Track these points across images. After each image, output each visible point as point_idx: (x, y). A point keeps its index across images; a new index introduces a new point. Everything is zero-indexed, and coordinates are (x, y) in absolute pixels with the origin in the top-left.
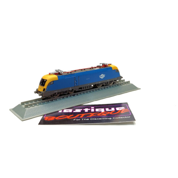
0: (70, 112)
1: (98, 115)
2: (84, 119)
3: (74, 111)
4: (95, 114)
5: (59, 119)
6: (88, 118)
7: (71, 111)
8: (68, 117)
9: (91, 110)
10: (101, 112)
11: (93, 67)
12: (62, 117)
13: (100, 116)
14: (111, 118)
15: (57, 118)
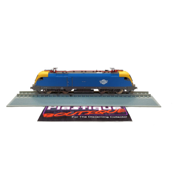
0: (68, 110)
1: (95, 113)
2: (82, 117)
3: (72, 109)
4: (92, 112)
5: (57, 116)
6: (86, 116)
7: (69, 108)
8: (66, 114)
9: (88, 108)
10: (98, 110)
11: (98, 70)
12: (60, 114)
13: (97, 114)
14: (108, 117)
15: (55, 115)
